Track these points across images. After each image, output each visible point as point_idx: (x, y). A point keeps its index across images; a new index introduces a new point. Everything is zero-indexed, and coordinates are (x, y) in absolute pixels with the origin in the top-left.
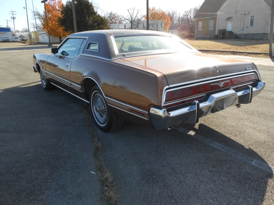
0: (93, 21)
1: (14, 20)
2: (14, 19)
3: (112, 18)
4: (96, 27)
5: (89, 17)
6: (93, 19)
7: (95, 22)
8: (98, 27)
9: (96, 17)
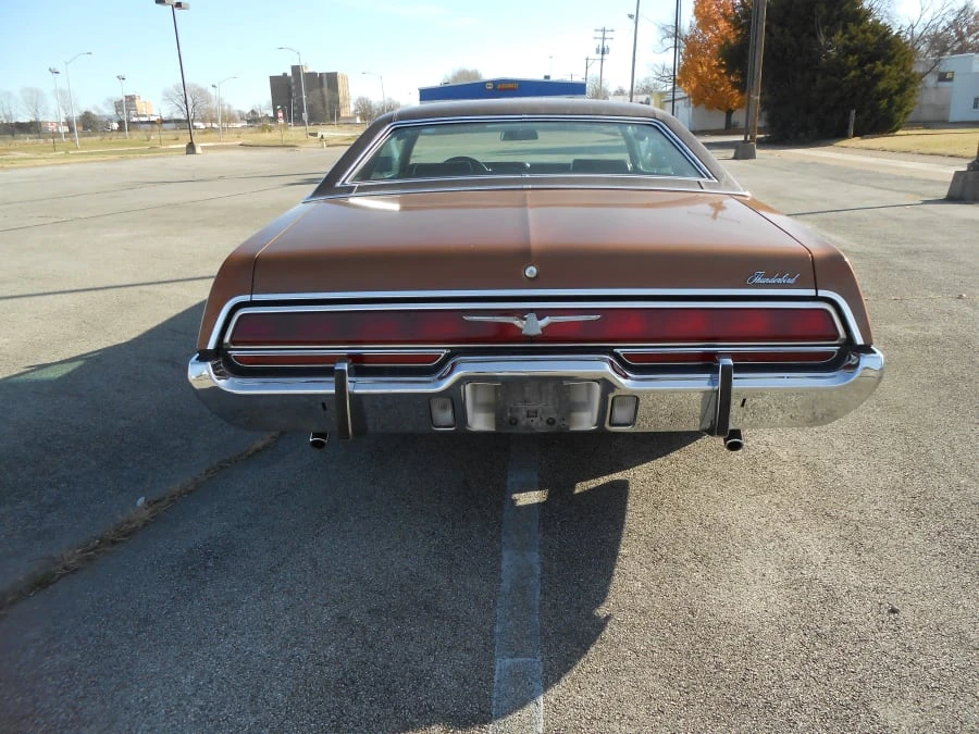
0: (845, 47)
1: (605, 56)
2: (603, 53)
3: (965, 30)
4: (850, 71)
5: (829, 35)
6: (848, 42)
7: (852, 52)
8: (863, 71)
9: (864, 32)
